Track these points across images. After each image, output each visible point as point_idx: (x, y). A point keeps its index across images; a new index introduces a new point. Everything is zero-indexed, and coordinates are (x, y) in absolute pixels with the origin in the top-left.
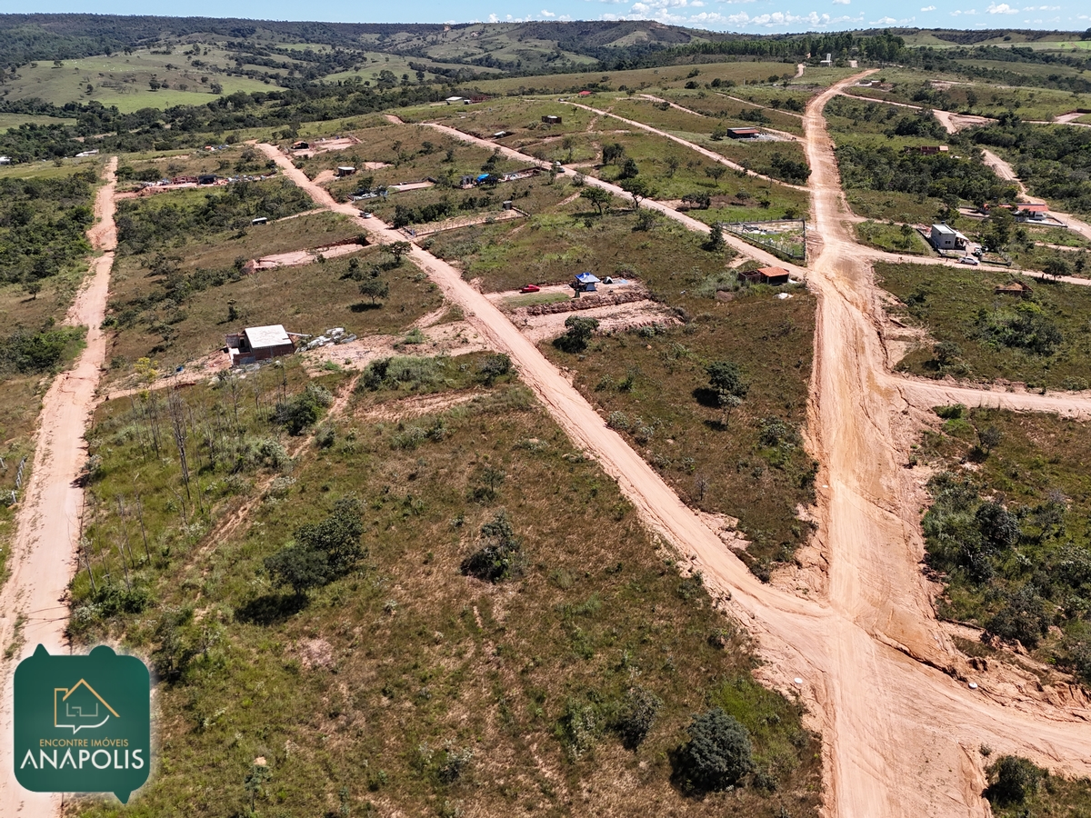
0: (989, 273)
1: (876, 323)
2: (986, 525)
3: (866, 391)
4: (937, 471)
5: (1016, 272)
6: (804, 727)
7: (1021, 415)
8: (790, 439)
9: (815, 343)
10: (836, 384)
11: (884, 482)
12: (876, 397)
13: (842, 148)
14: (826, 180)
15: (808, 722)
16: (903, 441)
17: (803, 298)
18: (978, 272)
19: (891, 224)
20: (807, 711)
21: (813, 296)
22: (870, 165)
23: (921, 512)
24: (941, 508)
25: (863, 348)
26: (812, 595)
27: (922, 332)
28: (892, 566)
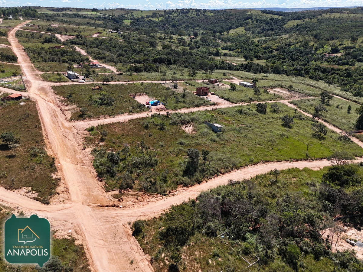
0: (89, 84)
1: (59, 106)
2: (111, 159)
3: (63, 129)
4: (92, 148)
5: (96, 83)
6: (76, 245)
7: (110, 125)
8: (42, 153)
9: (40, 118)
10: (52, 130)
11: (78, 157)
12: (67, 130)
13: (27, 48)
14: (25, 60)
15: (77, 243)
16: (80, 142)
17: (30, 103)
18: (85, 85)
19: (53, 73)
20: (76, 239)
21: (34, 102)
22: (39, 54)
23: (92, 162)
24: (97, 159)
25: (57, 116)
26: (66, 201)
27: (75, 106)
28: (88, 182)
